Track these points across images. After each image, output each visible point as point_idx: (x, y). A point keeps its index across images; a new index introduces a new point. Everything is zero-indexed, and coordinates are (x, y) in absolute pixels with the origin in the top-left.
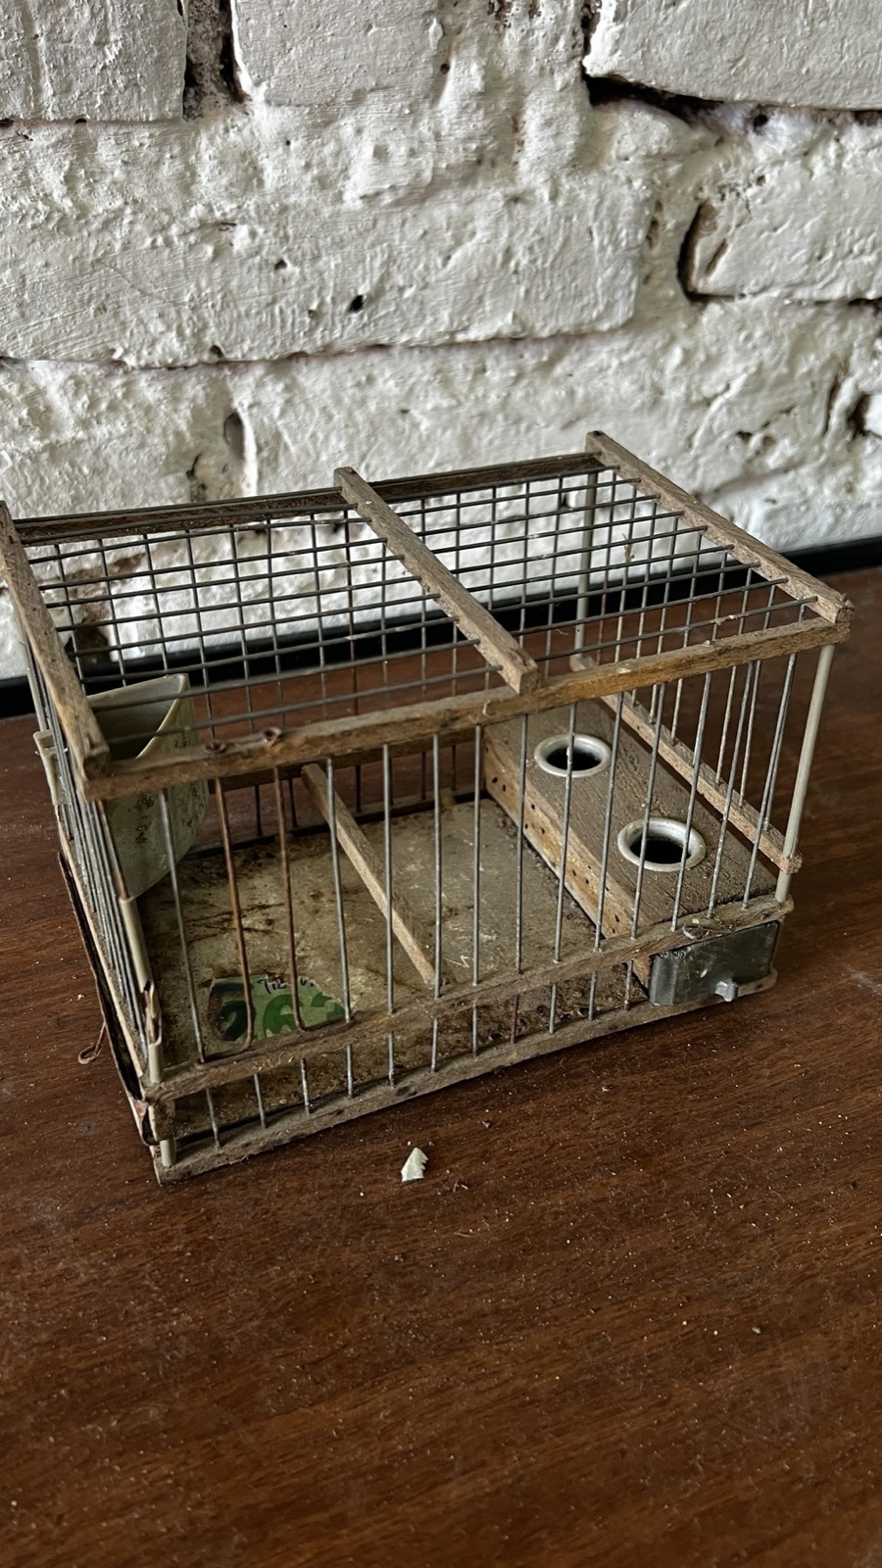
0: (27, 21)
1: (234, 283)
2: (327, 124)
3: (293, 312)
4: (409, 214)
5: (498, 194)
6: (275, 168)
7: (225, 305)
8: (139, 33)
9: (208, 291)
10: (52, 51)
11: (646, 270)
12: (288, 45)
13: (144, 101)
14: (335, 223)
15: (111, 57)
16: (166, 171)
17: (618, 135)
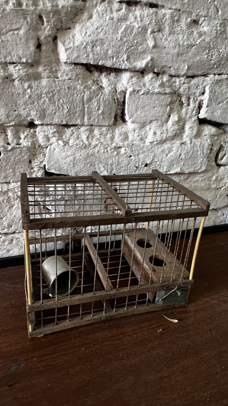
0: (83, 104)
1: (120, 160)
2: (143, 127)
3: (132, 167)
4: (159, 146)
5: (179, 142)
6: (132, 136)
7: (118, 165)
8: (106, 108)
9: (115, 162)
10: (88, 111)
11: (209, 159)
12: (137, 111)
13: (106, 122)
14: (143, 148)
15: (100, 112)
16: (109, 136)
17: (205, 131)
